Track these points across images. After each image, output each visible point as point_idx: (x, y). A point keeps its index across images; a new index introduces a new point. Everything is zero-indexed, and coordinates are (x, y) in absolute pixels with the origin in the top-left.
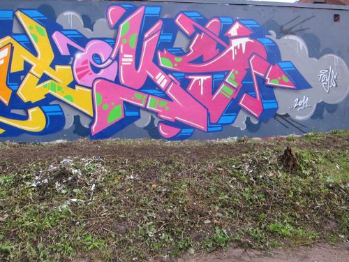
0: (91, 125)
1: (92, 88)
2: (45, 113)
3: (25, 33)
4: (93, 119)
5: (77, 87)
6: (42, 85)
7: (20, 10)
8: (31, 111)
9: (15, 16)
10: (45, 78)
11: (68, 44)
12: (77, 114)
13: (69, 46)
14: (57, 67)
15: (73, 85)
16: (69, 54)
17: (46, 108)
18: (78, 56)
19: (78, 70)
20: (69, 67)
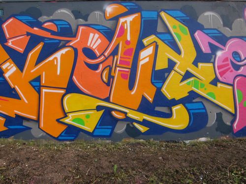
0: (233, 122)
1: (232, 85)
2: (188, 110)
3: (169, 32)
4: (234, 116)
5: (219, 85)
6: (185, 82)
7: (164, 11)
8: (174, 109)
9: (159, 16)
10: (188, 75)
11: (209, 43)
12: (219, 111)
13: (211, 45)
14: (200, 65)
15: (215, 82)
16: (210, 52)
17: (189, 106)
18: (219, 54)
19: (219, 67)
20: (211, 65)
